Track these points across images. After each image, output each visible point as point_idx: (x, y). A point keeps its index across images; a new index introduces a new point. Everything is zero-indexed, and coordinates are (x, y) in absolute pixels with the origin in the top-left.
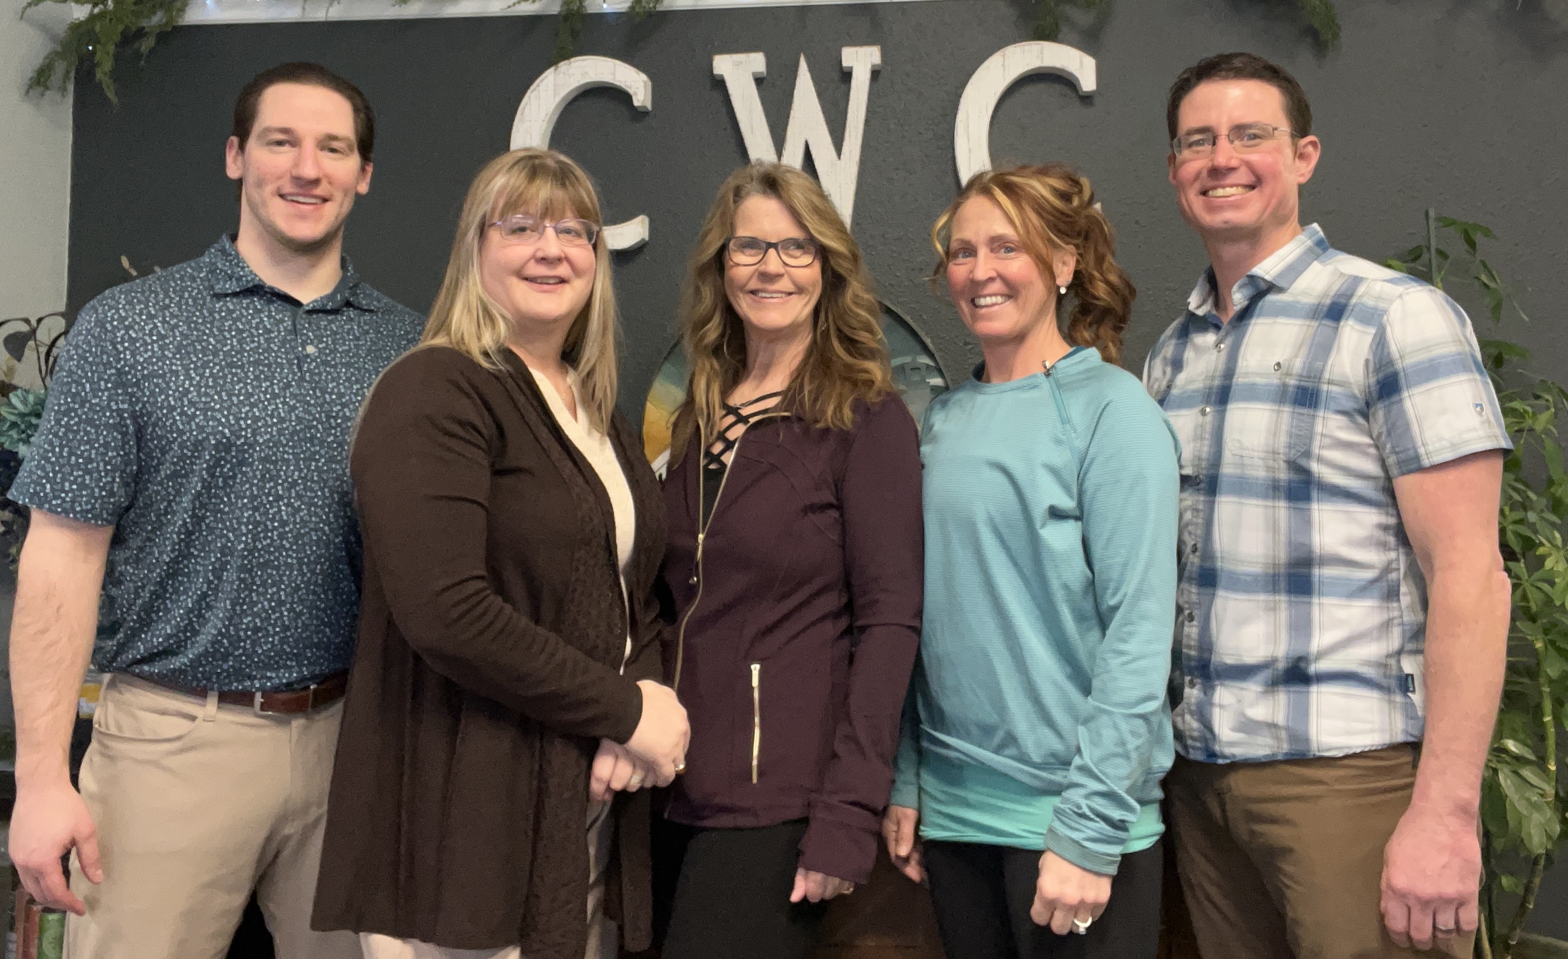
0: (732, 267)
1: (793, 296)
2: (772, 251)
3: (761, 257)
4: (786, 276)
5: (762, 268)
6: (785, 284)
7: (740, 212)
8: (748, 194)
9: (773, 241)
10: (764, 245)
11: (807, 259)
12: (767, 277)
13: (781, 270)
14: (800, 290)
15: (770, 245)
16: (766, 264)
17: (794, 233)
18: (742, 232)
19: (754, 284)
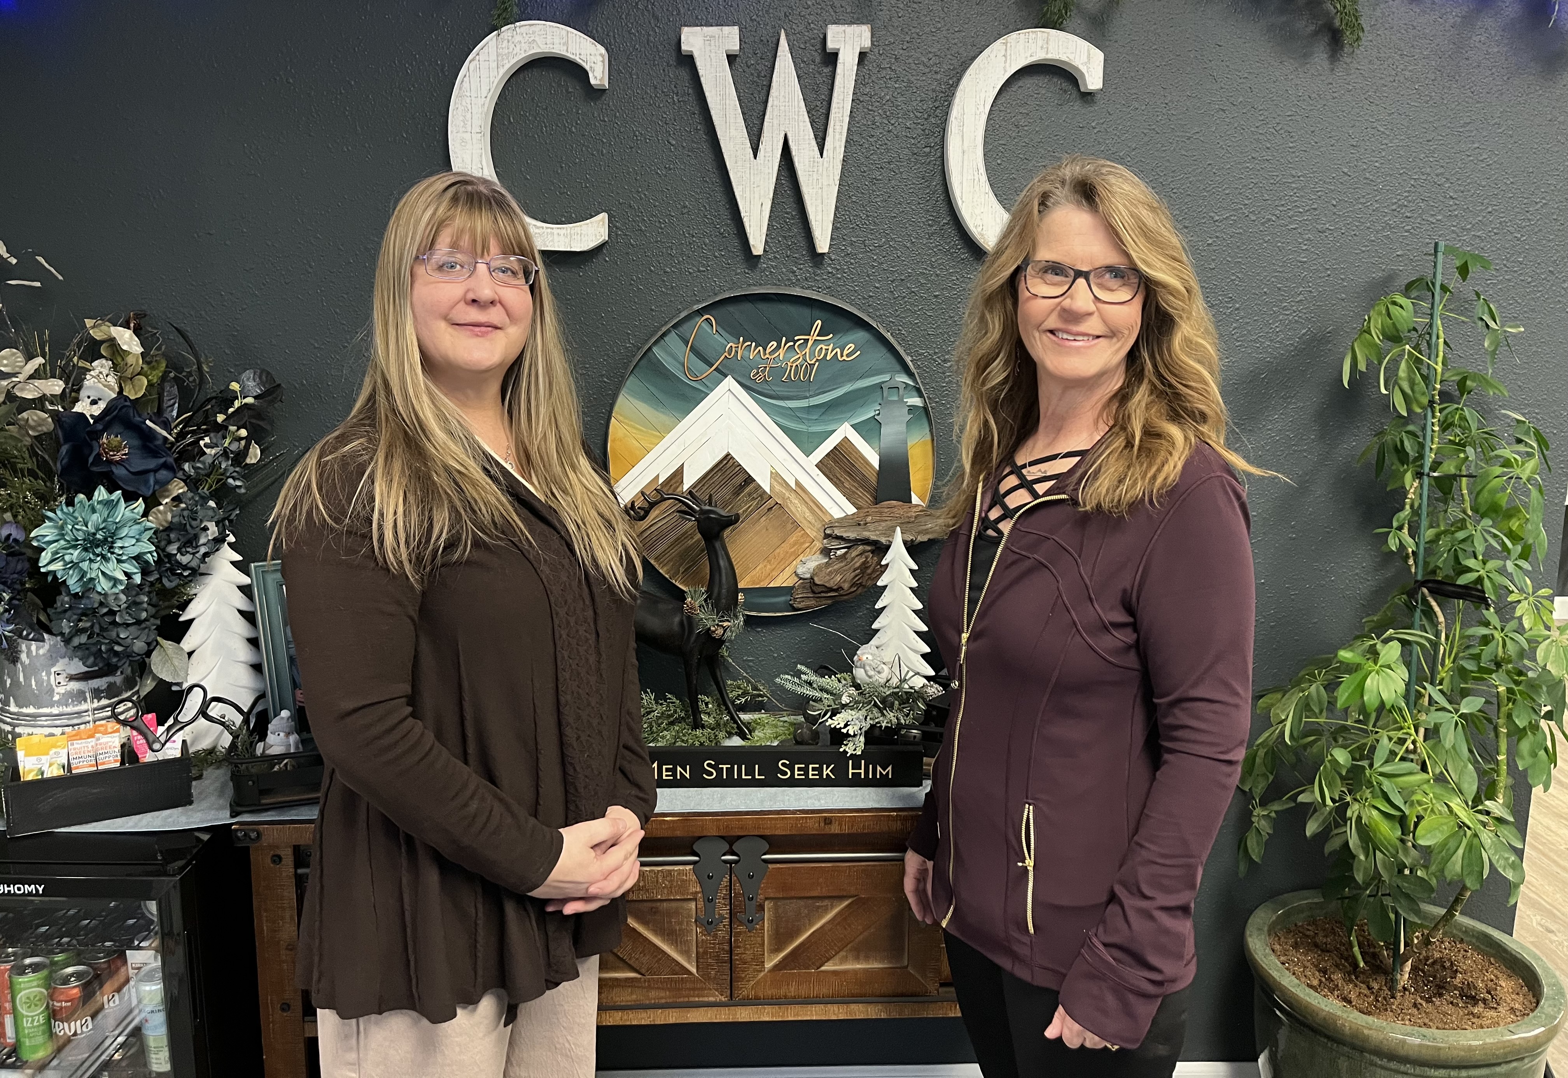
0: (1029, 299)
1: (1101, 339)
2: (1081, 281)
3: (1066, 287)
4: (1096, 314)
5: (1067, 303)
6: (1093, 325)
7: (1043, 226)
8: (1057, 203)
9: (1085, 269)
10: (1072, 273)
11: (1124, 294)
12: (1072, 317)
13: (1092, 307)
14: (1112, 334)
15: (1079, 274)
16: (1072, 297)
17: (1112, 258)
18: (1044, 254)
19: (1052, 322)
